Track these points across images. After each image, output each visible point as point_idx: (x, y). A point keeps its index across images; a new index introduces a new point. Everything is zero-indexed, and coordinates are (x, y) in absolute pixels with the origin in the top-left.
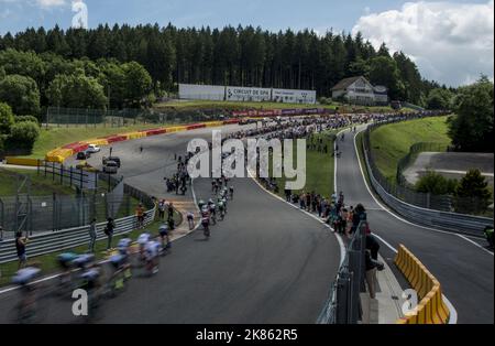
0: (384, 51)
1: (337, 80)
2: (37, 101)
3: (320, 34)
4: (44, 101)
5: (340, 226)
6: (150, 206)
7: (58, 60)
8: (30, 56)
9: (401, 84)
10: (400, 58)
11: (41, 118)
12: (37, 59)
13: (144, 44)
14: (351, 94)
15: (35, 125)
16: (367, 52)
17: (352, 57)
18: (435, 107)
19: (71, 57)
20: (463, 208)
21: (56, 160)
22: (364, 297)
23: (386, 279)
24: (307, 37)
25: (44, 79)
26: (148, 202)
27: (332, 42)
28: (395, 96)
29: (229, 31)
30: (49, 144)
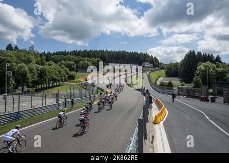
0: (152, 56)
1: (143, 62)
2: (76, 67)
3: (139, 53)
4: (77, 67)
5: (144, 94)
6: (103, 91)
7: (80, 58)
8: (74, 57)
9: (155, 63)
10: (155, 58)
11: (77, 71)
12: (75, 58)
13: (101, 54)
14: (146, 65)
15: (75, 73)
16: (148, 56)
17: (145, 58)
18: (162, 68)
19: (84, 57)
20: (168, 89)
21: (81, 81)
22: (149, 109)
23: (154, 105)
24: (136, 53)
25: (77, 62)
26: (102, 90)
27: (141, 54)
28: (154, 66)
29: (119, 51)
30: (79, 77)
